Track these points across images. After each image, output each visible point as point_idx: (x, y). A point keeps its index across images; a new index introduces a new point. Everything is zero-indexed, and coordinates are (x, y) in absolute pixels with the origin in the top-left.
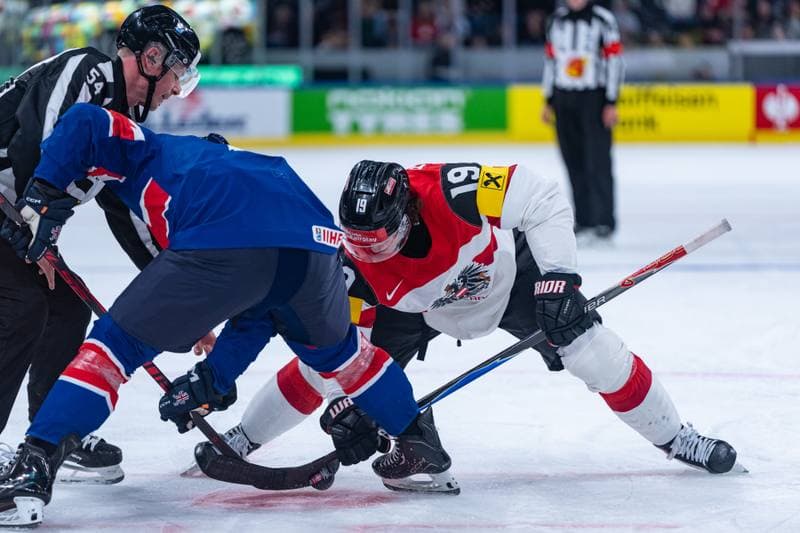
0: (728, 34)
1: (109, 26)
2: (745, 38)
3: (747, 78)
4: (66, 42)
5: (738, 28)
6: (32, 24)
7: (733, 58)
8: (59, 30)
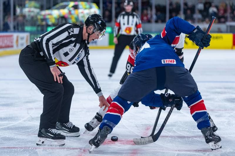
0: (226, 20)
1: (62, 16)
2: (230, 21)
3: (231, 32)
4: (50, 20)
5: (229, 19)
6: (41, 15)
7: (227, 26)
8: (48, 17)
